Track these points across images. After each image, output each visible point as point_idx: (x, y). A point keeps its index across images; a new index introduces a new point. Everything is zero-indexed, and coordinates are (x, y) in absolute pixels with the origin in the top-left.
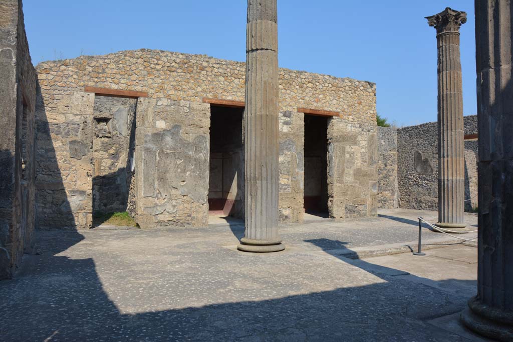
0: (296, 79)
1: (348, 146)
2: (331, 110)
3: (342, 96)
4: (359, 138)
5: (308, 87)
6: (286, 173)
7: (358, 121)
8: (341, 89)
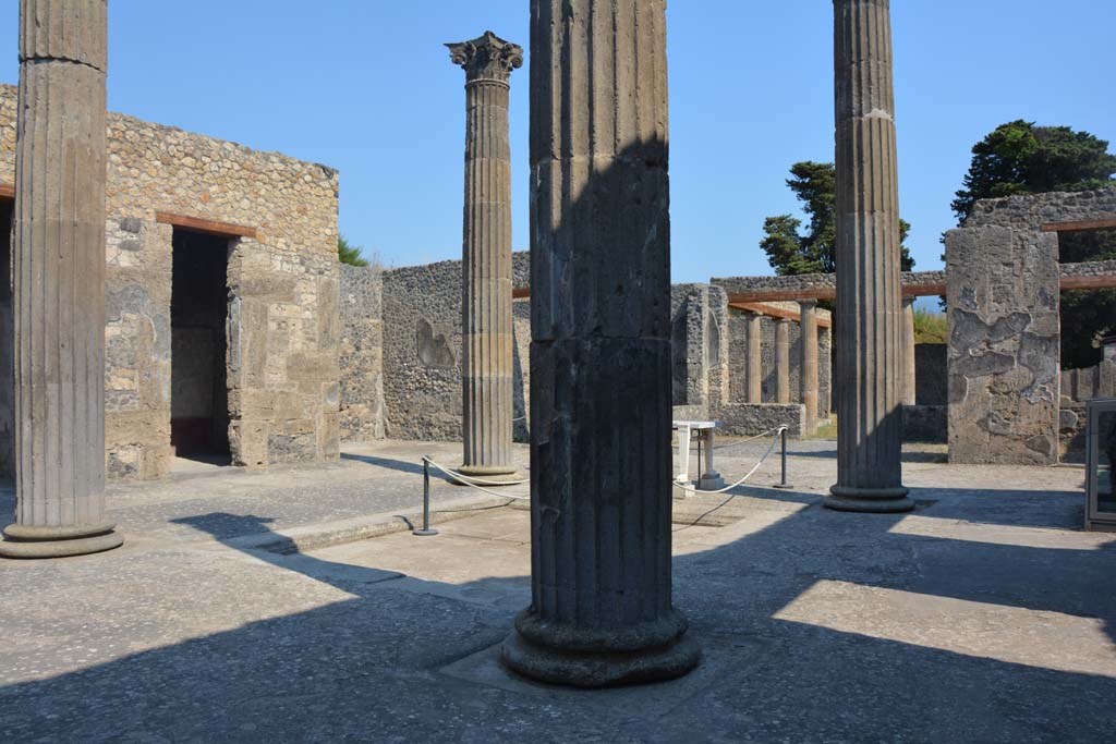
0: (156, 143)
1: (275, 306)
2: (237, 221)
3: (263, 192)
4: (300, 286)
5: (183, 164)
6: (126, 364)
7: (298, 250)
8: (260, 177)
